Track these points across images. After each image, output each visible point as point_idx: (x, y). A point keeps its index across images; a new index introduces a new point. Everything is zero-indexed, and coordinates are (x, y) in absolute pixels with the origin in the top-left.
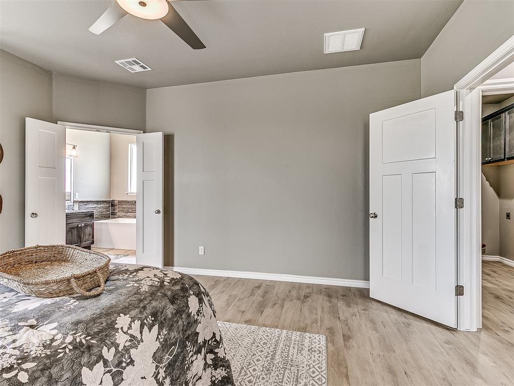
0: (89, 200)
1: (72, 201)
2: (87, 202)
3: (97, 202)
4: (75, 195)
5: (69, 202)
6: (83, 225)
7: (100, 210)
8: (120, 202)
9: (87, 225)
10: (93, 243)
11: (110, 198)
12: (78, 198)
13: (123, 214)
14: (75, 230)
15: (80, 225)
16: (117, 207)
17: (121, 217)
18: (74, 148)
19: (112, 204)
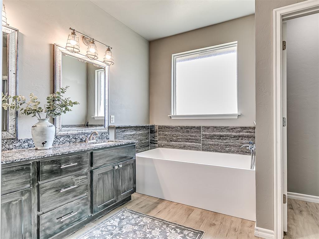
0: (127, 125)
1: (107, 126)
2: (125, 128)
3: (136, 128)
4: (109, 118)
5: (103, 127)
6: (121, 166)
7: (139, 138)
8: (161, 128)
9: (127, 165)
10: (134, 190)
11: (149, 122)
12: (114, 123)
13: (165, 142)
14: (110, 175)
15: (116, 167)
16: (157, 134)
17: (162, 147)
18: (109, 50)
19: (151, 130)
